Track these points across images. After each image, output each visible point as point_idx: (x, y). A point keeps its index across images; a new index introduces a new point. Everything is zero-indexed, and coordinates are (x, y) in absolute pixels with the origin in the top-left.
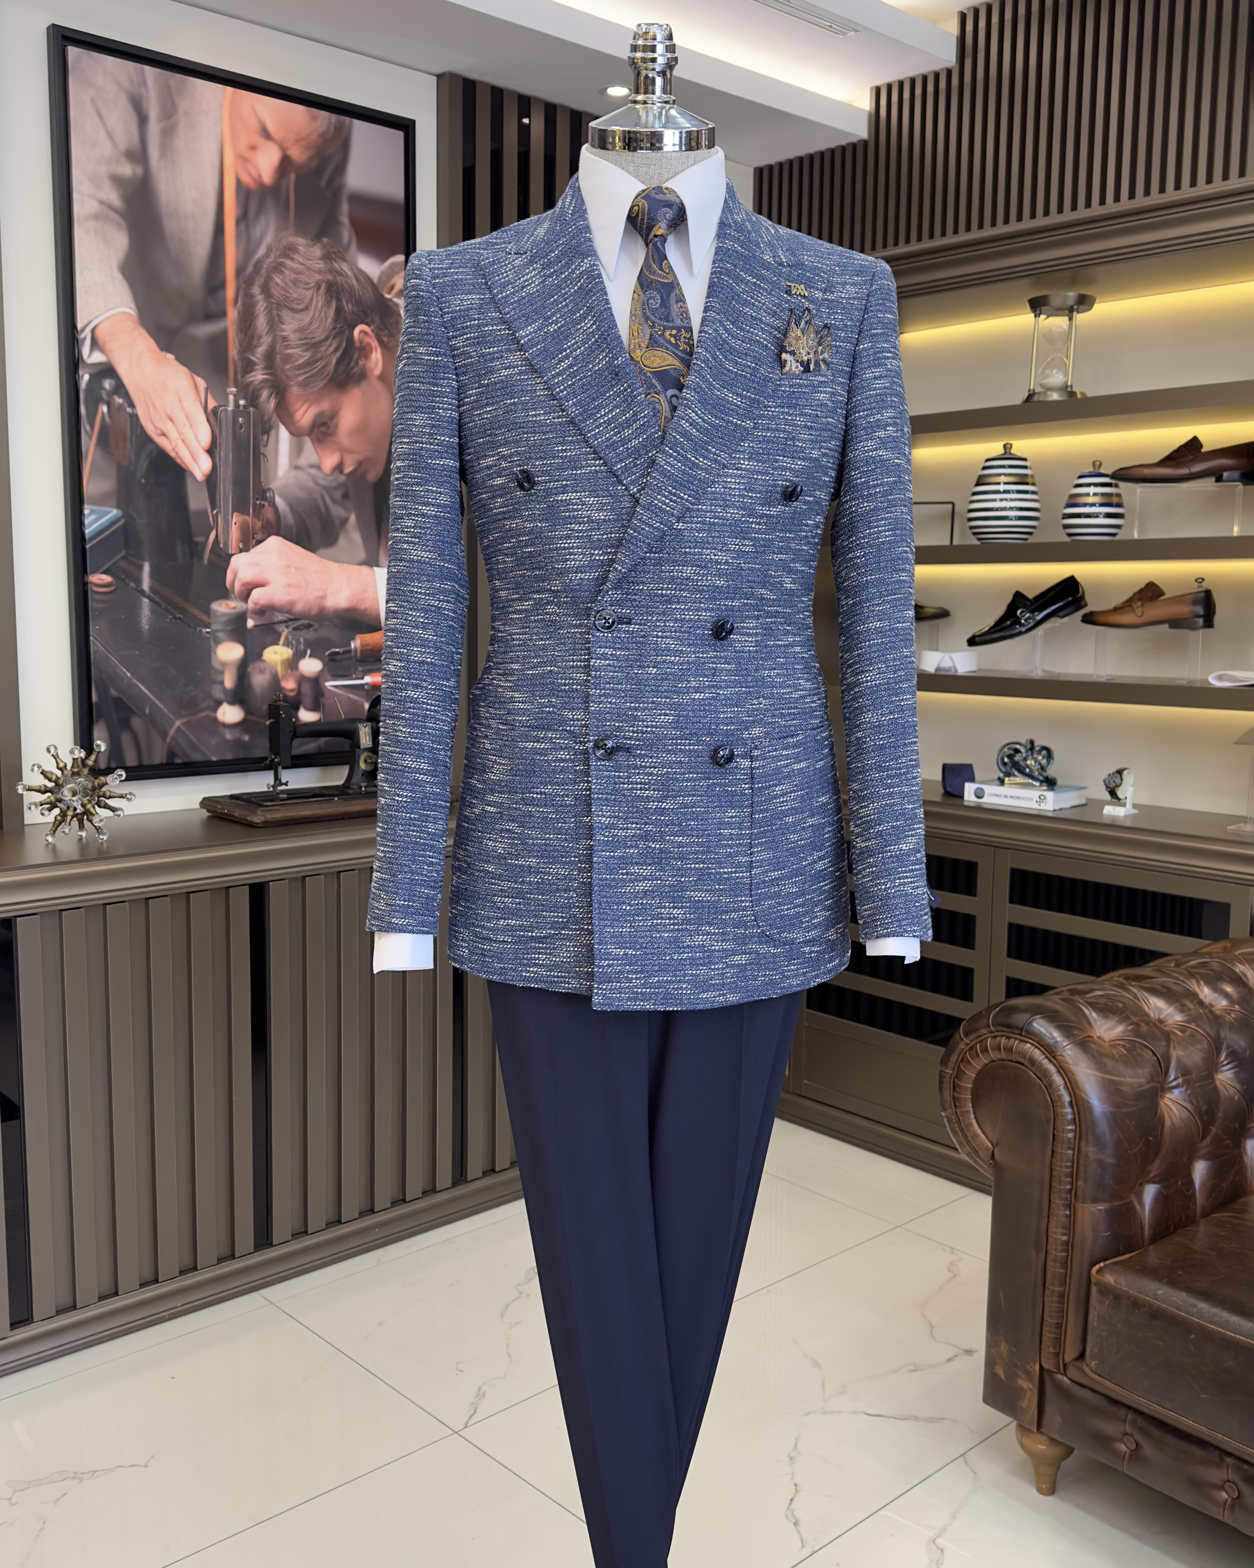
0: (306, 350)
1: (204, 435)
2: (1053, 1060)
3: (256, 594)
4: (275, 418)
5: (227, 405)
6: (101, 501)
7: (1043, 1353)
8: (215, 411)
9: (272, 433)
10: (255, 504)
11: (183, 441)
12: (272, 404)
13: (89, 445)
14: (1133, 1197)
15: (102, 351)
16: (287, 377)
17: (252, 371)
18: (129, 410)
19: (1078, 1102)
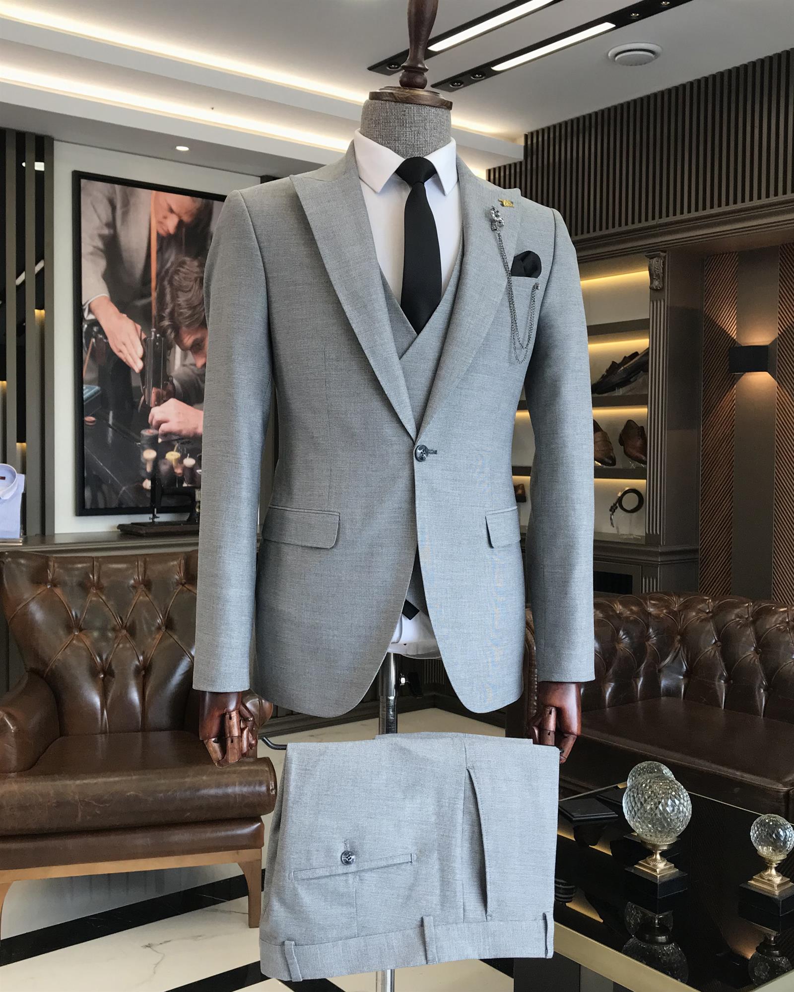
0: (190, 310)
1: (140, 351)
3: (164, 427)
4: (174, 342)
5: (151, 337)
6: (91, 383)
8: (145, 340)
9: (173, 350)
10: (163, 383)
11: (130, 354)
12: (173, 336)
13: (87, 357)
15: (93, 314)
16: (180, 322)
17: (163, 321)
18: (105, 340)
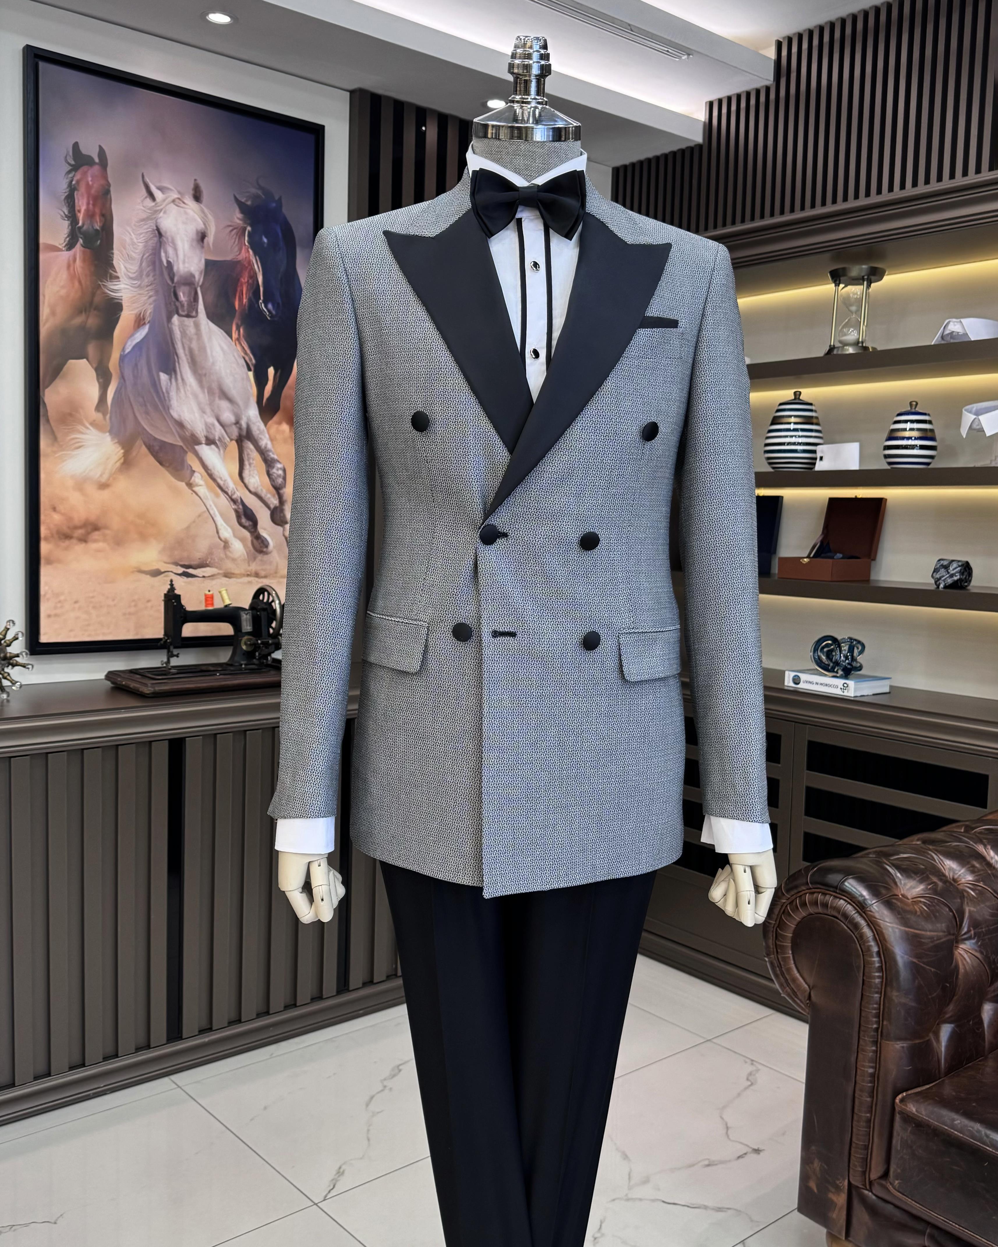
2: (864, 915)
7: (851, 1171)
14: (931, 1036)
19: (885, 952)
